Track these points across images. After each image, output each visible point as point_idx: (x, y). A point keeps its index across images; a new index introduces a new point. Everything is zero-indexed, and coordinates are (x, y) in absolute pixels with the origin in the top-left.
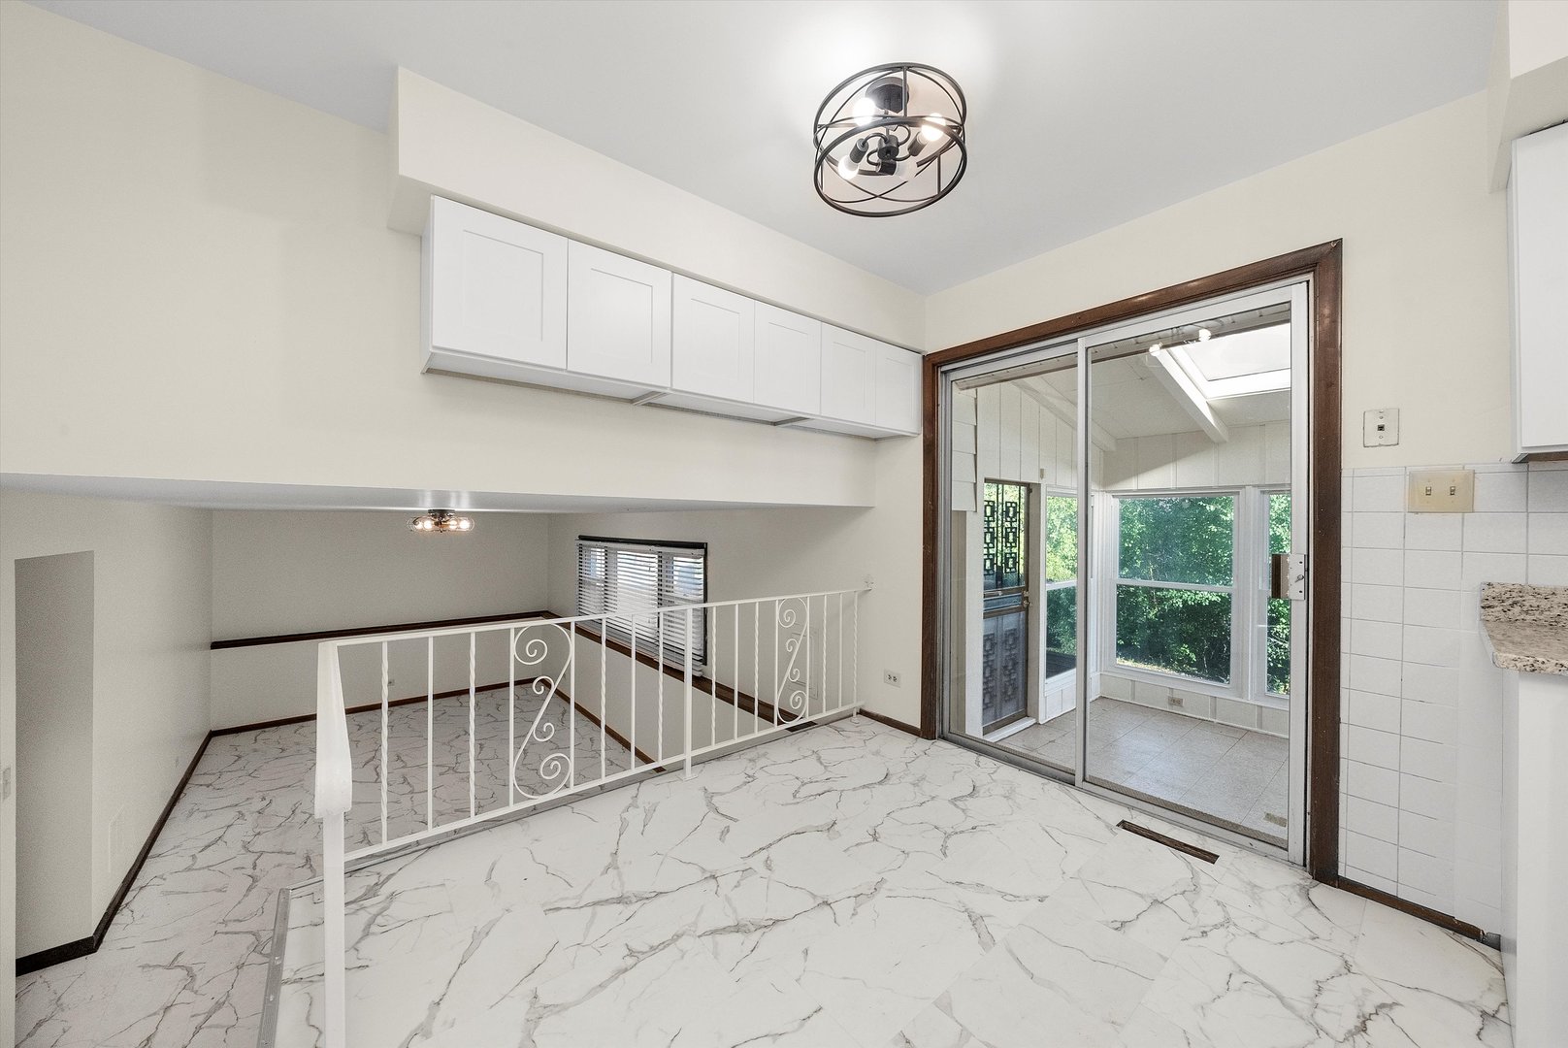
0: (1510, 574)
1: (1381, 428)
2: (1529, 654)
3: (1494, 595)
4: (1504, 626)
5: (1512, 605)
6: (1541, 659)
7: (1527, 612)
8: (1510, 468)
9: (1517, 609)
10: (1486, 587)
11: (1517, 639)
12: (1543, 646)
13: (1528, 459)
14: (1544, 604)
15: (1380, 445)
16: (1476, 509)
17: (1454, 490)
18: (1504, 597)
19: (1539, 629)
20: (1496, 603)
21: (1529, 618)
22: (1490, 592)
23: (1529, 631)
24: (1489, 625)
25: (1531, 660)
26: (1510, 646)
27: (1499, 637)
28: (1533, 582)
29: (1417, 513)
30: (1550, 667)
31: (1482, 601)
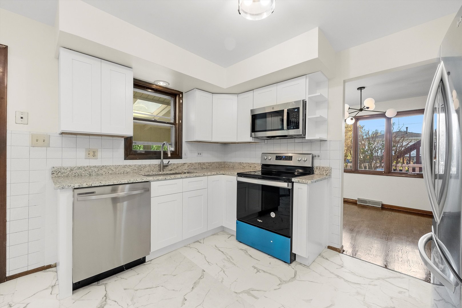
0: (58, 164)
1: (22, 118)
2: (62, 184)
3: (54, 170)
4: (57, 178)
5: (59, 173)
6: (64, 185)
7: (62, 174)
8: (59, 135)
9: (60, 173)
10: (53, 168)
11: (60, 181)
12: (65, 182)
13: (62, 133)
14: (66, 171)
15: (21, 124)
16: (50, 146)
17: (44, 140)
18: (57, 171)
19: (64, 178)
20: (55, 172)
21: (62, 175)
22: (53, 170)
23: (62, 179)
24: (53, 178)
25: (62, 186)
26: (58, 183)
27: (56, 181)
28: (63, 166)
29: (34, 147)
30: (66, 187)
31: (52, 172)
